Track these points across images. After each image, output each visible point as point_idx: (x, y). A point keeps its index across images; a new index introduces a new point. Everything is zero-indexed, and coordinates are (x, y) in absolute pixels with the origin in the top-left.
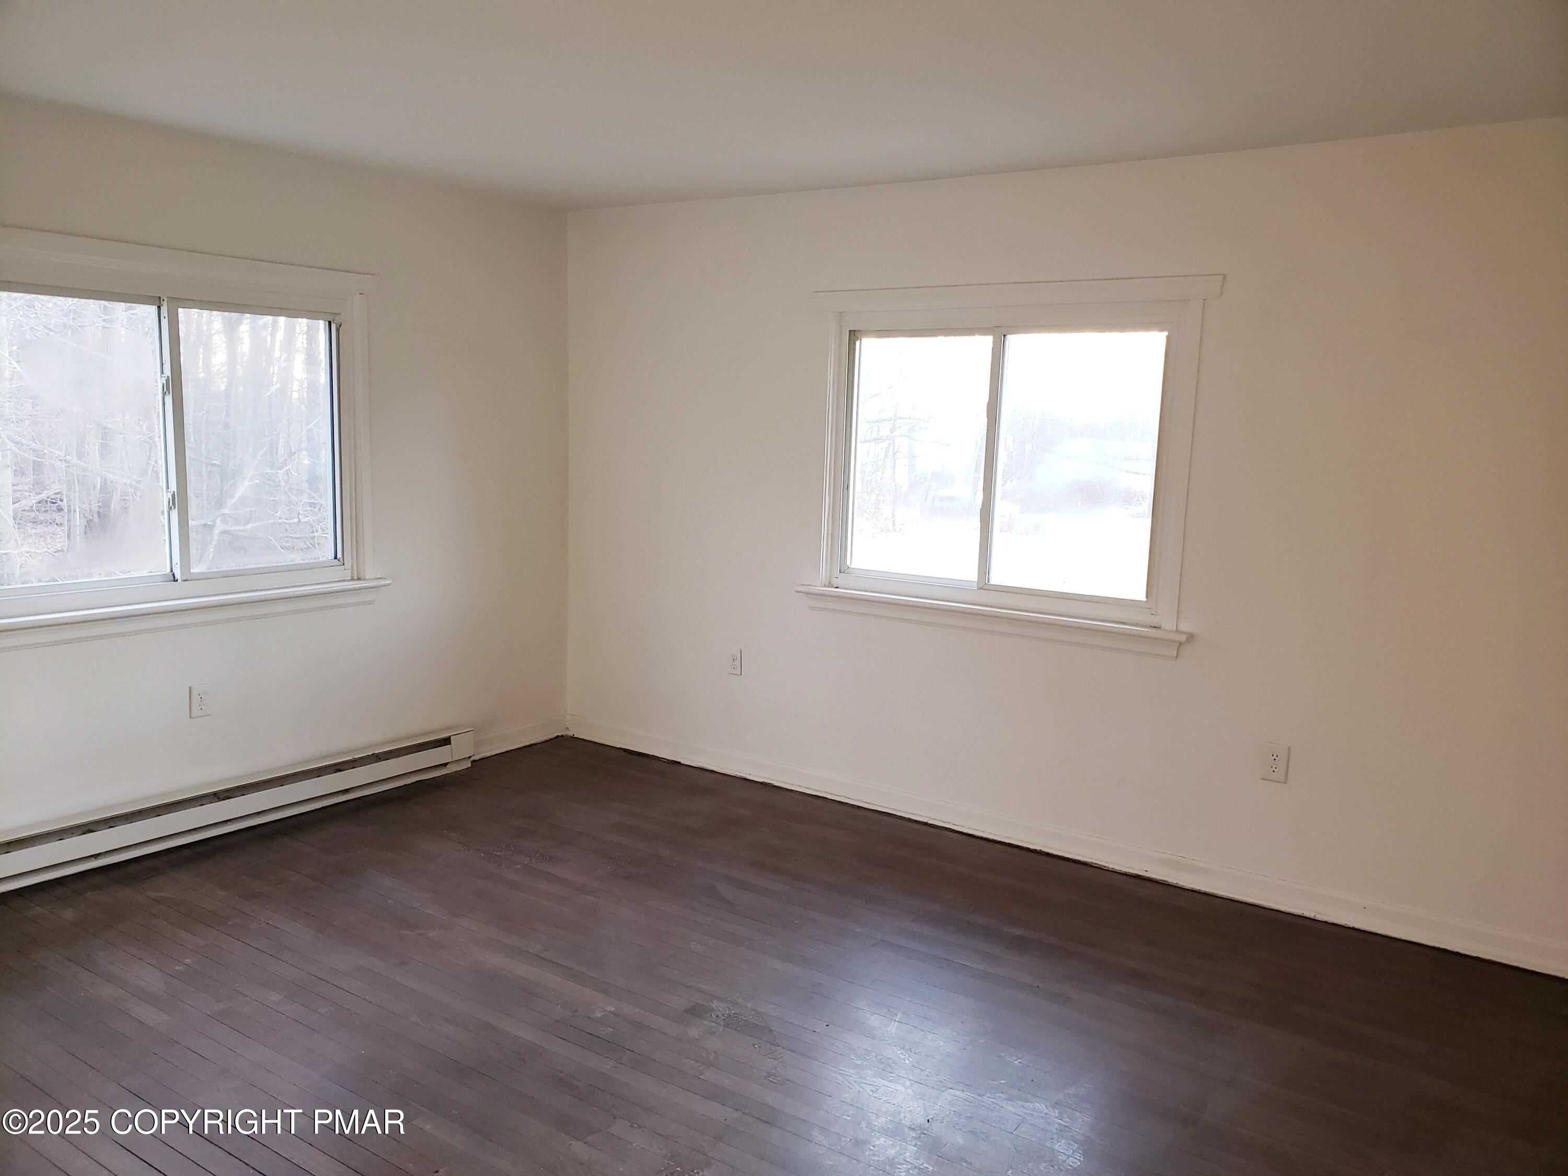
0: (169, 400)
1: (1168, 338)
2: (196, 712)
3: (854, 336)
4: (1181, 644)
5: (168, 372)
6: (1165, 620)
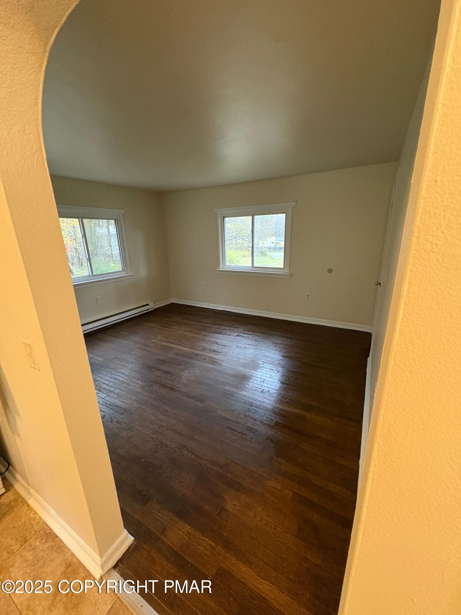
0: (84, 239)
1: (286, 215)
2: (99, 303)
3: (224, 217)
4: (290, 275)
5: (83, 233)
6: (287, 271)
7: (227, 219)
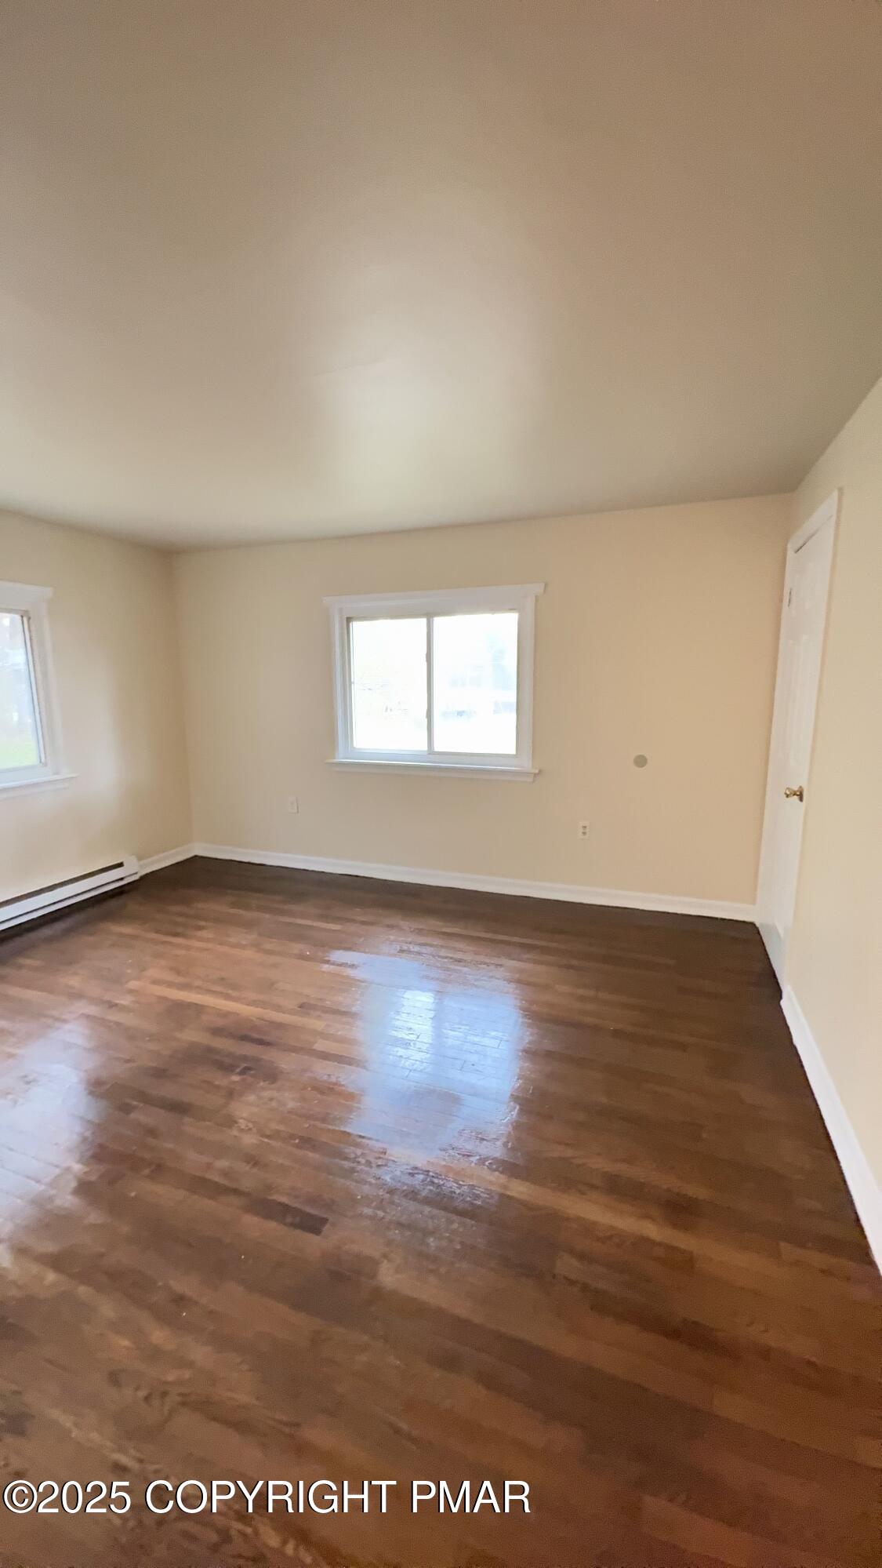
1: (519, 616)
4: (535, 774)
6: (526, 764)
7: (357, 627)
